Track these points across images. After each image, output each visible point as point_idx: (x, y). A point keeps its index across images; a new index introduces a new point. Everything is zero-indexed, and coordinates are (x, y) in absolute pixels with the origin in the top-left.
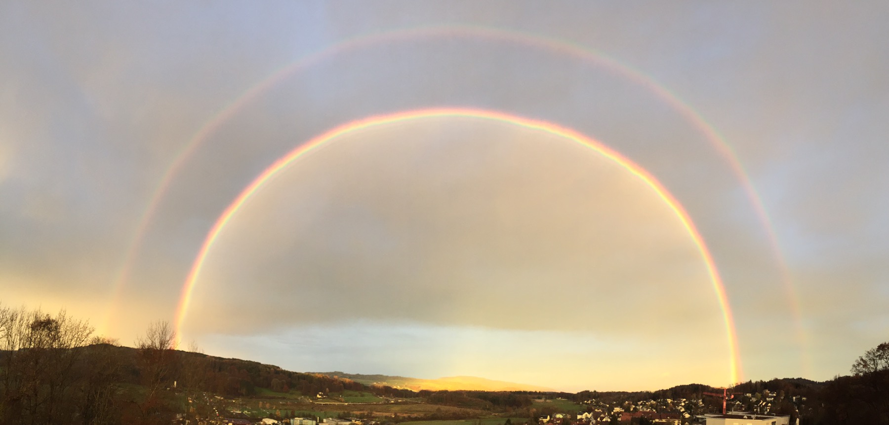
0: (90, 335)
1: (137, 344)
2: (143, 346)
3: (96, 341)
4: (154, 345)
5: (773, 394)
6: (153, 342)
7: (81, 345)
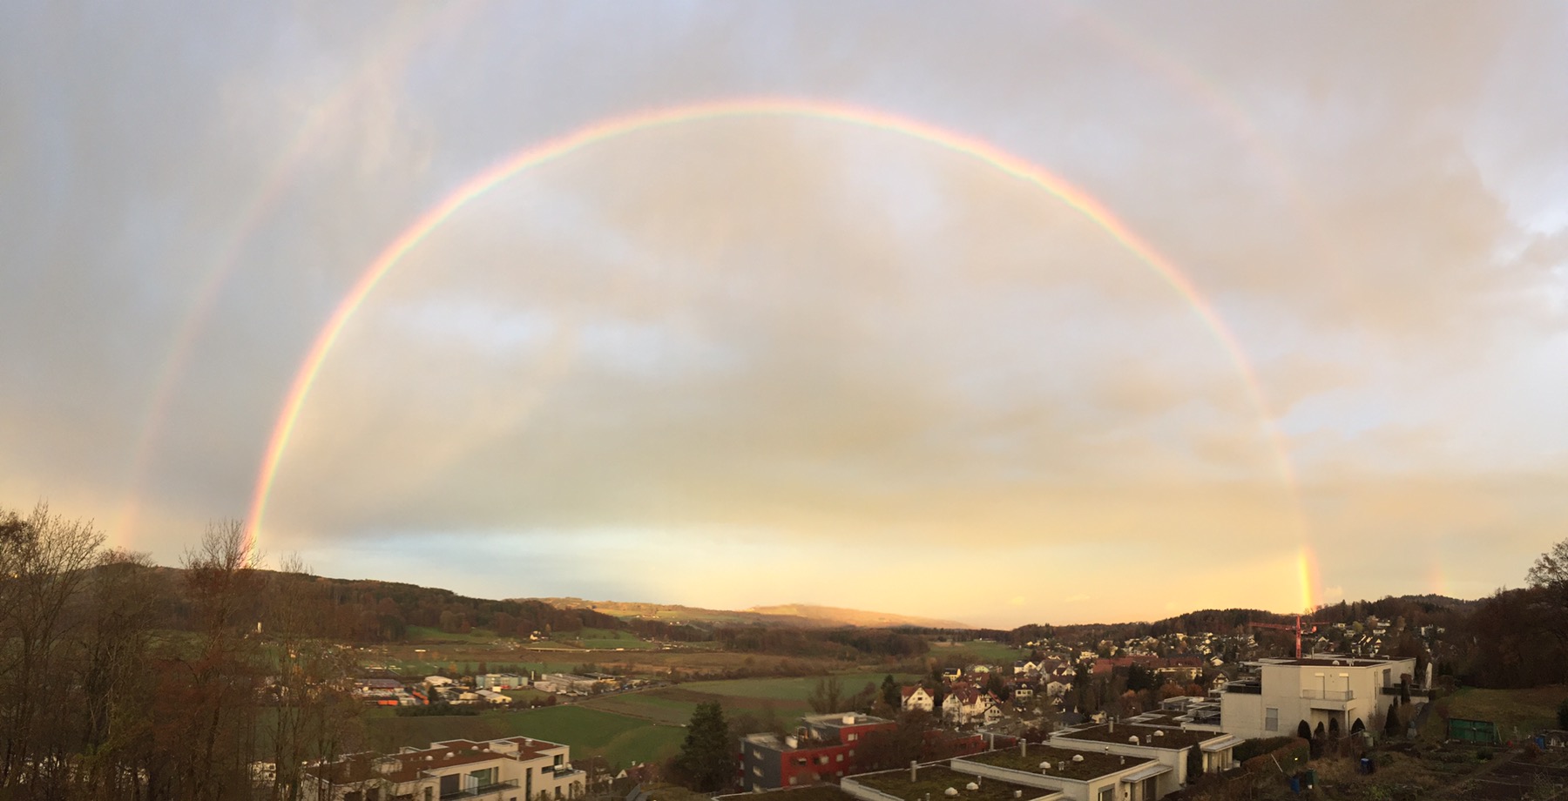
0: (95, 549)
1: (186, 562)
2: (196, 564)
3: (109, 558)
4: (216, 562)
5: (1385, 622)
6: (213, 556)
7: (79, 566)
